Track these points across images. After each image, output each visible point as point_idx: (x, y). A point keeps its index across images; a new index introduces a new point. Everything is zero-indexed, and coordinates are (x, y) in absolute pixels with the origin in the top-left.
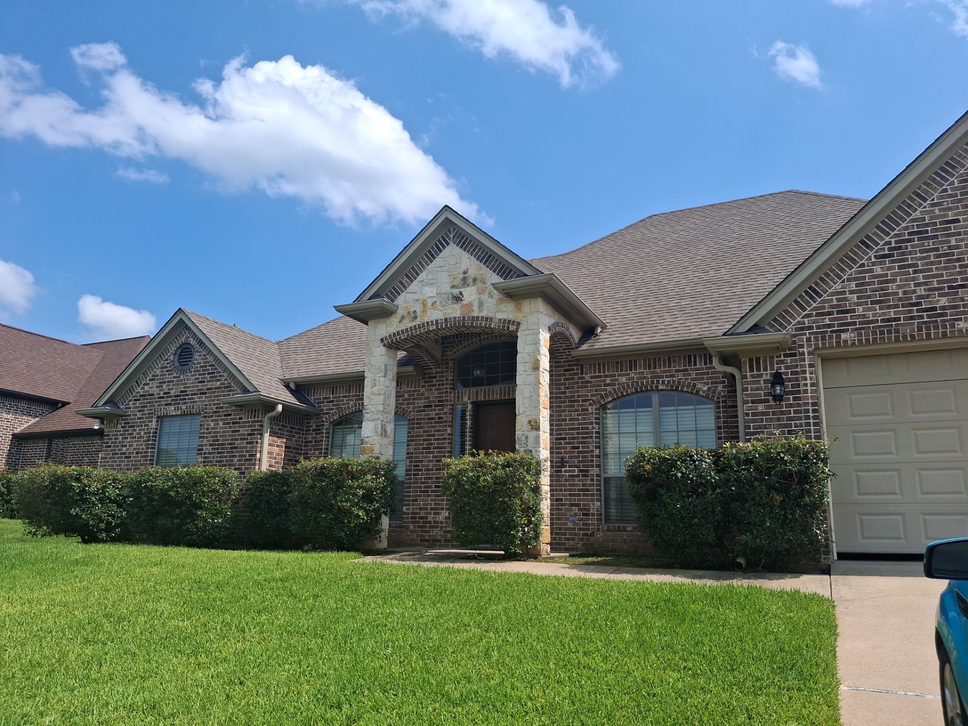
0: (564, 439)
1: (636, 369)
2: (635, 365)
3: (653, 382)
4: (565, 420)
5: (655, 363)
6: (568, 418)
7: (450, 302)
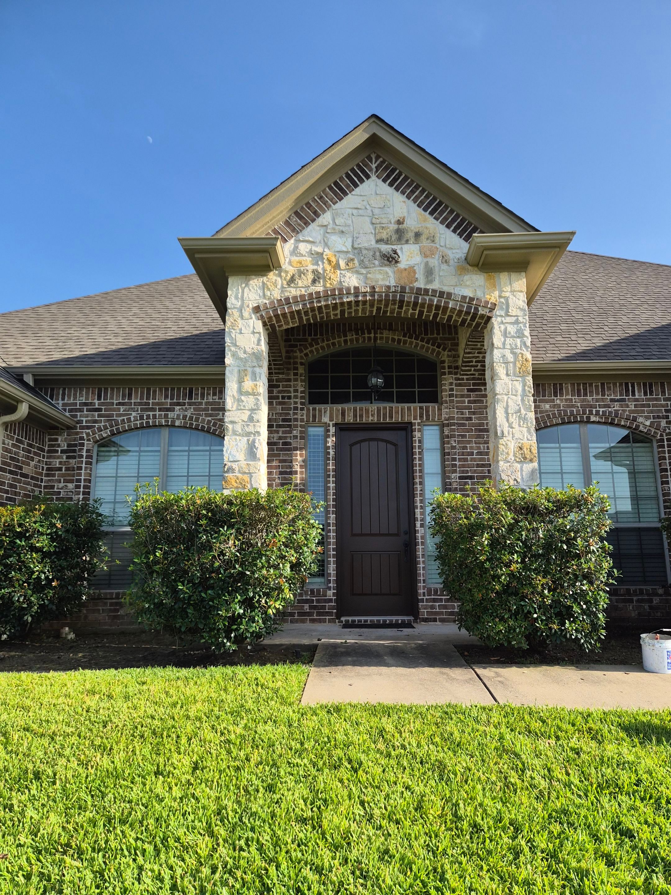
0: (471, 478)
1: (562, 395)
2: (561, 389)
3: (584, 413)
4: (472, 454)
5: (585, 390)
6: (475, 451)
7: (377, 262)
